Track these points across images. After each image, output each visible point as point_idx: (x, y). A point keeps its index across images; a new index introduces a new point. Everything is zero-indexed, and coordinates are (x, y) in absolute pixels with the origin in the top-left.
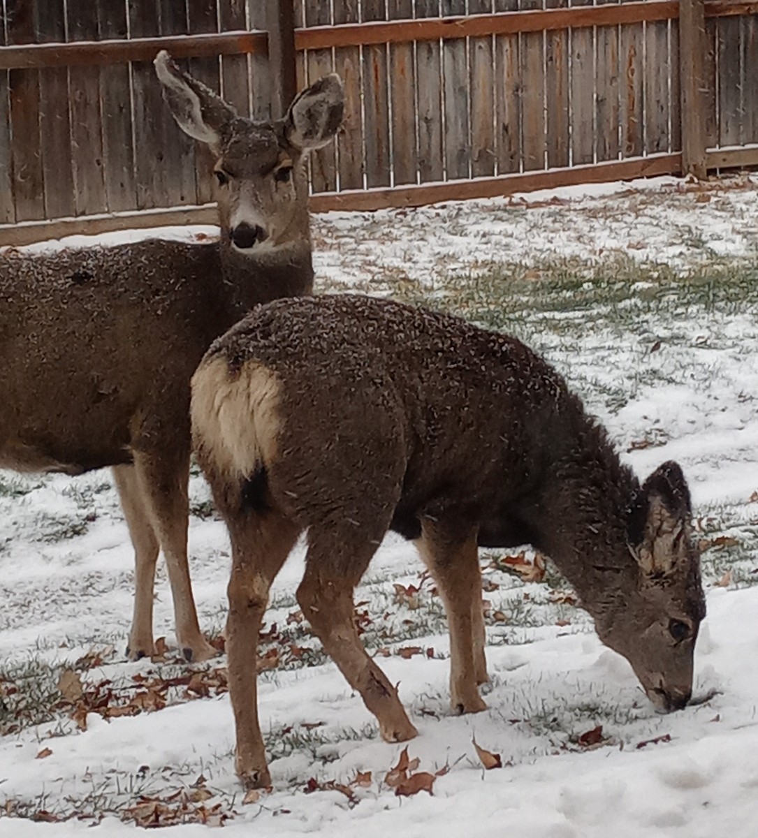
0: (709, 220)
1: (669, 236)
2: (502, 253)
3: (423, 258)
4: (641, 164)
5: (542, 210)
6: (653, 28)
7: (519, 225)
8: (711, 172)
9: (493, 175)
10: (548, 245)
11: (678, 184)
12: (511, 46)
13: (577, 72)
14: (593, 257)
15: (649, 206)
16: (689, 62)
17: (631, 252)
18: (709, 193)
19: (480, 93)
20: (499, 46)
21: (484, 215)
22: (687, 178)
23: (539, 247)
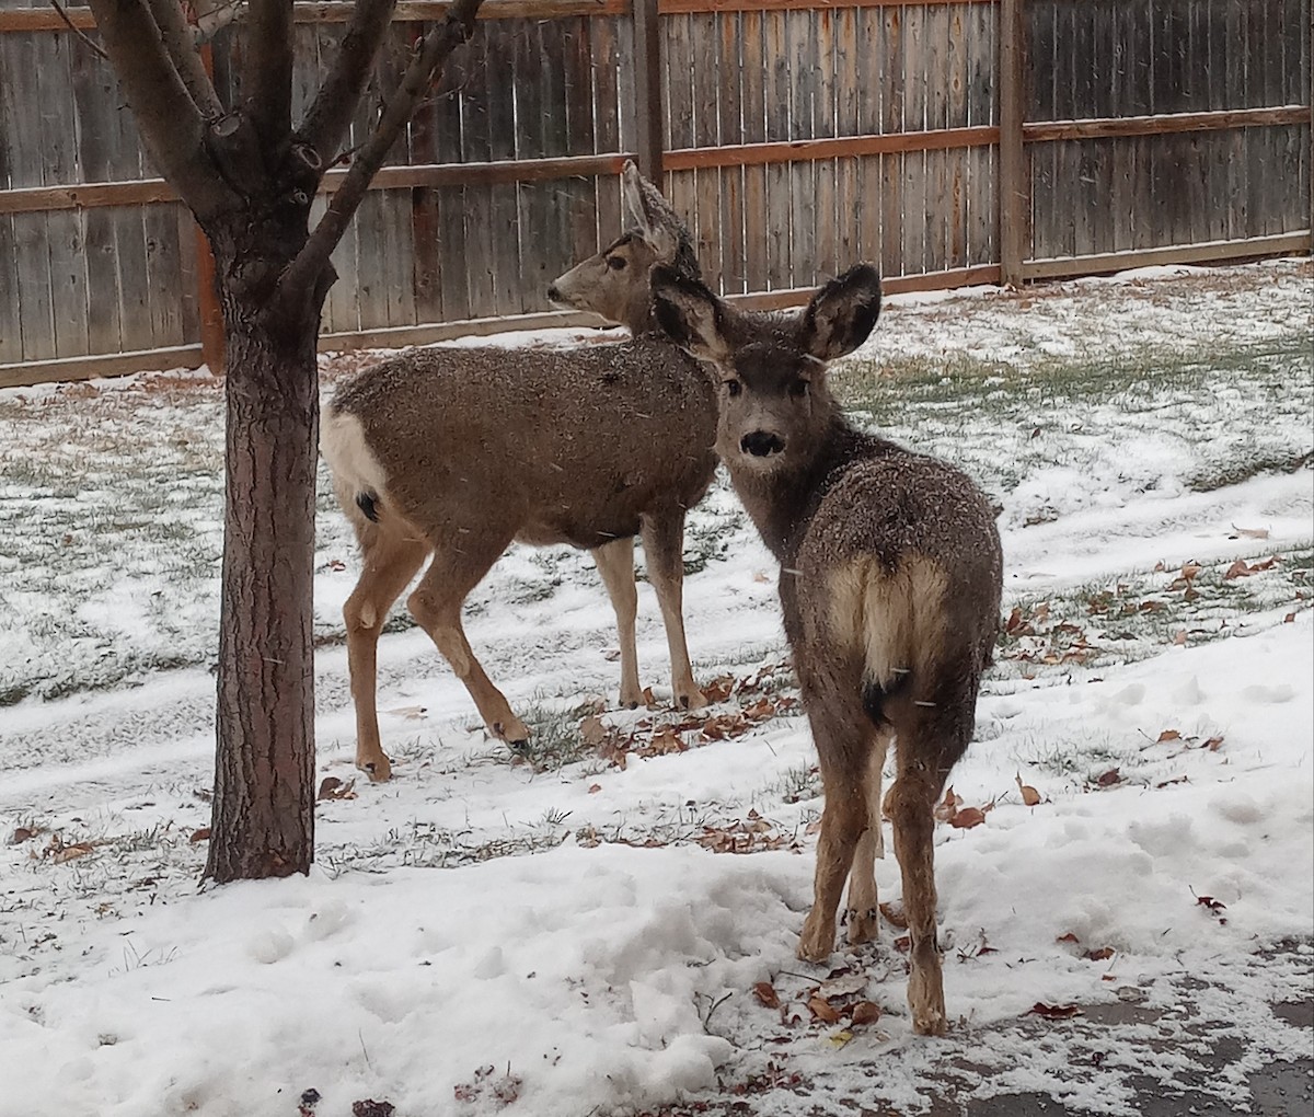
0: (1035, 323)
1: (1003, 338)
4: (965, 274)
6: (976, 152)
8: (1027, 282)
10: (895, 346)
11: (999, 293)
12: (851, 167)
13: (910, 191)
14: (938, 356)
15: (979, 311)
16: (1008, 180)
17: (972, 352)
18: (1030, 300)
19: (823, 208)
20: (841, 168)
22: (1006, 287)
23: (887, 347)
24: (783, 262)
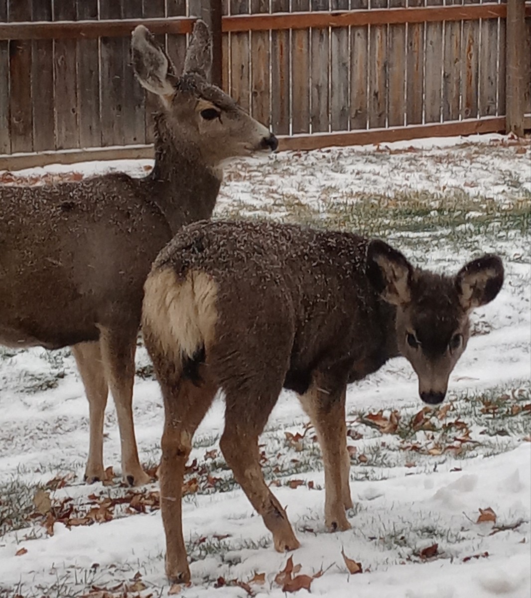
0: (524, 167)
1: (495, 178)
2: (371, 186)
3: (312, 189)
4: (476, 124)
5: (401, 156)
6: (486, 23)
7: (384, 166)
8: (528, 132)
9: (366, 128)
10: (405, 182)
11: (502, 140)
12: (382, 34)
13: (430, 54)
14: (438, 192)
15: (481, 155)
16: (512, 50)
17: (467, 189)
18: (525, 147)
19: (358, 66)
20: (373, 34)
21: (359, 158)
22: (509, 136)
23: (398, 183)
24: (323, 110)
